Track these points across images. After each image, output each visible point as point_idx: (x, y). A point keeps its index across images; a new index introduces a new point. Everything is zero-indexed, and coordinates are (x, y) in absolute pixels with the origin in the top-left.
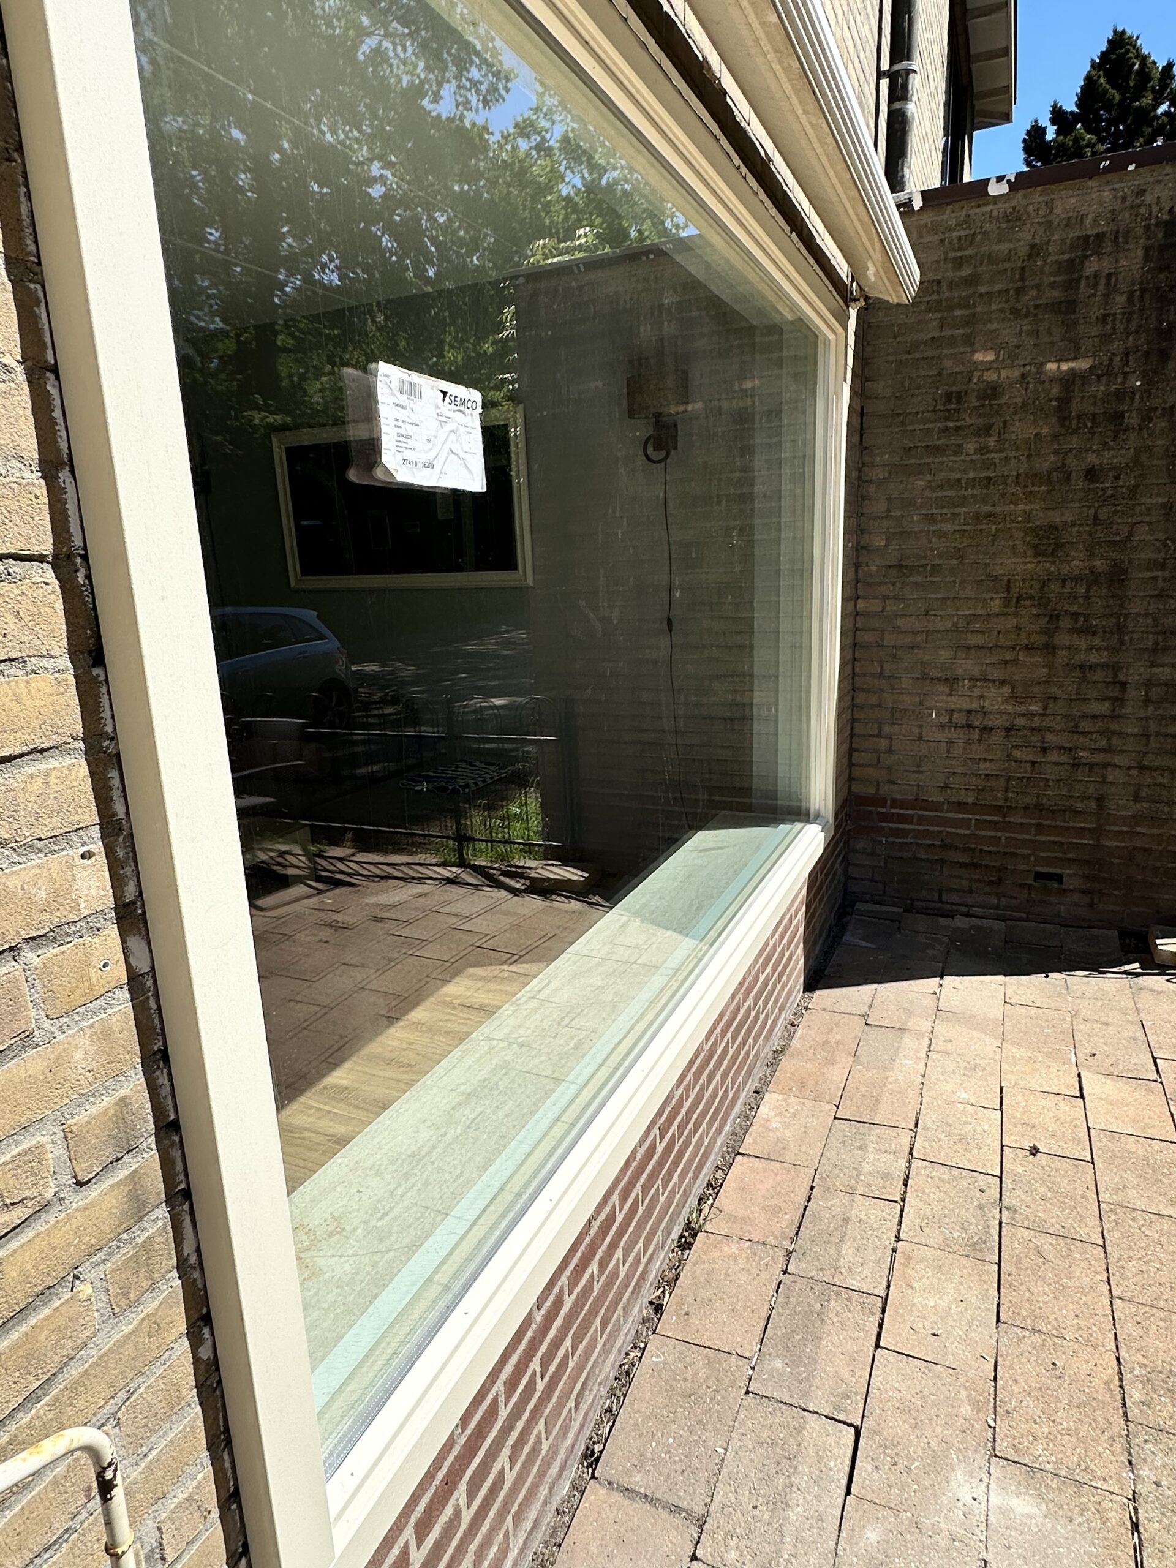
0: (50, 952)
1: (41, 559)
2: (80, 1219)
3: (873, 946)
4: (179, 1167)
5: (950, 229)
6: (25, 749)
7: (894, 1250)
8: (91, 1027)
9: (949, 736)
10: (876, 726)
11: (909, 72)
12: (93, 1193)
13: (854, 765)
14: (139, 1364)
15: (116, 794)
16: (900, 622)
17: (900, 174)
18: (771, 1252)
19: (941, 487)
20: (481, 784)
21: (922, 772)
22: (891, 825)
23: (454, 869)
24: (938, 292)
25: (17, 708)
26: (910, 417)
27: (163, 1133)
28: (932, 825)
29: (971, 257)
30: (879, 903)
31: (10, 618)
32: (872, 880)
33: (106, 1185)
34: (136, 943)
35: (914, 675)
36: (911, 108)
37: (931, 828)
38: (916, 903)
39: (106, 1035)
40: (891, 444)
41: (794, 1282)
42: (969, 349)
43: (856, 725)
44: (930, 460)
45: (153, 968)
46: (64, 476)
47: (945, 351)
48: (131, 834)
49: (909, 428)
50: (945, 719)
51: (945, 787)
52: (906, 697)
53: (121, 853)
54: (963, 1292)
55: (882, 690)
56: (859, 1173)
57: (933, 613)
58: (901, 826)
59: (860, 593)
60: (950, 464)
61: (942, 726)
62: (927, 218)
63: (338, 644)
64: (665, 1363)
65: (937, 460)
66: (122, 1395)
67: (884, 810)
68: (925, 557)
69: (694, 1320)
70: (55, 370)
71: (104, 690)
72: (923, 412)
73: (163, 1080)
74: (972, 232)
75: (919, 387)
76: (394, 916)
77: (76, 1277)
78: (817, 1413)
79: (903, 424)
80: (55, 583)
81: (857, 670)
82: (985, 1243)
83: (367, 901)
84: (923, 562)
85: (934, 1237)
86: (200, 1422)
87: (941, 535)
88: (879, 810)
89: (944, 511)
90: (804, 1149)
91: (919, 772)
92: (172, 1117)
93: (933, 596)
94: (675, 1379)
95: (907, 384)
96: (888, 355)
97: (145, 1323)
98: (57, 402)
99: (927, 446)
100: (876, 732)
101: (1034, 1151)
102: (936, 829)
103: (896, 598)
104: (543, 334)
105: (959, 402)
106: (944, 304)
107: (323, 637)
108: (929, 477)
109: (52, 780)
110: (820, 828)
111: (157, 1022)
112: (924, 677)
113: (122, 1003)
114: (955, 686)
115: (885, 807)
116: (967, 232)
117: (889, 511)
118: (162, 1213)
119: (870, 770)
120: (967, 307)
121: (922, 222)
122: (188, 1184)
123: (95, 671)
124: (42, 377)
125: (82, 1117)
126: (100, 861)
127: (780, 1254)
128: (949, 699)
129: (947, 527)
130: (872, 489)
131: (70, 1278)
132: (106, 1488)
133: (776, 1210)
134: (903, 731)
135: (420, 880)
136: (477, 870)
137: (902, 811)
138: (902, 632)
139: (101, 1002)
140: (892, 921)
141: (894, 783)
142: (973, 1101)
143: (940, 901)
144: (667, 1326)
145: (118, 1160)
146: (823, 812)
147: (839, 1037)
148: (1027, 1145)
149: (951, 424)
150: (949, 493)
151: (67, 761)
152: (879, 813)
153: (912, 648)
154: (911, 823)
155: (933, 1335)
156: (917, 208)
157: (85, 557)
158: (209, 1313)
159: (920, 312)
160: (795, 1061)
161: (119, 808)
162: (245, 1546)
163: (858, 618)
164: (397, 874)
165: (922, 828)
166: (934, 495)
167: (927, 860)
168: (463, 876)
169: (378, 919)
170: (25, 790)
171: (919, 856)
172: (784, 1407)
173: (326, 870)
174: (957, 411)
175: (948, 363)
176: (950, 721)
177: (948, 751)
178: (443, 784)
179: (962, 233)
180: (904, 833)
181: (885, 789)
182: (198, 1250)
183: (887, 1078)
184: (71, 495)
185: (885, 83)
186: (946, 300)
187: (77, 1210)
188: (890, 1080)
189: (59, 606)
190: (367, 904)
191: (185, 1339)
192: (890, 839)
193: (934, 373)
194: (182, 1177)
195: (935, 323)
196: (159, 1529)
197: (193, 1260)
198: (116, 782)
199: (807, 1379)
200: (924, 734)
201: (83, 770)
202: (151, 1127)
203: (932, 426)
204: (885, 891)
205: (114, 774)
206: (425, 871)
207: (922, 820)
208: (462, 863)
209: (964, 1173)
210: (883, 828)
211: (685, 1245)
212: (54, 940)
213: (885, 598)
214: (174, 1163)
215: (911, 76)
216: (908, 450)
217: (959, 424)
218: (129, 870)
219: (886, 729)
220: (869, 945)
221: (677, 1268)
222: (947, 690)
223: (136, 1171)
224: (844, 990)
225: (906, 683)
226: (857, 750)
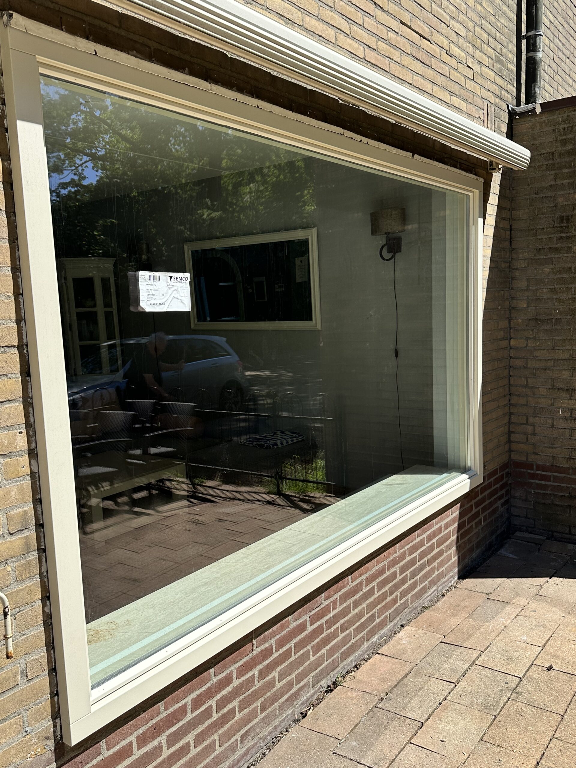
0: (8, 460)
1: (14, 346)
2: (8, 545)
3: (516, 558)
4: (43, 540)
5: (558, 124)
6: (5, 400)
7: (440, 704)
8: (17, 485)
9: (571, 425)
10: (525, 417)
11: (536, 36)
12: (14, 538)
13: (512, 442)
14: (24, 601)
15: (31, 415)
16: (538, 354)
17: (533, 92)
18: (372, 698)
19: (559, 272)
20: (285, 444)
21: (555, 448)
22: (537, 481)
23: (273, 496)
24: (553, 159)
25: (4, 388)
26: (539, 231)
27: (38, 527)
28: (563, 483)
29: (571, 139)
30: (531, 533)
31: (4, 363)
32: (526, 517)
33: (19, 536)
34: (33, 462)
35: (547, 387)
36: (540, 55)
37: (563, 485)
38: (556, 534)
39: (21, 489)
40: (528, 247)
41: (379, 711)
42: (572, 191)
43: (512, 416)
44: (552, 256)
45: (39, 471)
46: (23, 323)
47: (558, 193)
48: (35, 428)
49: (539, 237)
50: (568, 415)
51: (570, 458)
52: (543, 400)
53: (31, 433)
54: (468, 725)
55: (527, 395)
56: (440, 668)
57: (558, 348)
58: (543, 482)
59: (512, 336)
60: (564, 258)
61: (566, 419)
62: (544, 118)
63: (237, 358)
64: (298, 737)
65: (556, 256)
66: (17, 610)
67: (532, 472)
68: (551, 314)
69: (320, 722)
70: (22, 295)
71: (30, 384)
72: (547, 228)
73: (39, 508)
74: (571, 125)
75: (543, 214)
76: (230, 519)
77: (6, 563)
78: (364, 764)
79: (535, 235)
80: (17, 353)
81: (512, 382)
82: (494, 706)
83: (218, 510)
84: (550, 317)
85: (466, 700)
86: (43, 634)
87: (560, 300)
88: (529, 471)
89: (562, 286)
90: (414, 654)
91: (553, 448)
92: (41, 522)
93: (557, 338)
94: (300, 744)
95: (536, 212)
96: (525, 195)
97: (27, 588)
98: (22, 303)
99: (550, 248)
100: (525, 422)
101: (550, 668)
102: (565, 485)
103: (534, 338)
104: (329, 187)
105: (567, 222)
106: (557, 166)
107: (229, 354)
108: (552, 266)
109: (12, 409)
110: (467, 476)
111: (39, 489)
112: (553, 387)
113: (28, 481)
114: (573, 394)
115: (532, 469)
116: (568, 125)
117: (528, 286)
118: (36, 553)
119: (522, 446)
120: (570, 167)
121: (542, 120)
122: (45, 546)
123: (27, 378)
124: (18, 297)
125: (12, 513)
126: (25, 434)
127: (377, 699)
128: (570, 402)
129: (564, 296)
130: (517, 273)
131: (5, 562)
132: (6, 614)
133: (385, 680)
134: (542, 421)
135: (252, 501)
136: (287, 497)
137: (543, 473)
138: (539, 360)
139: (21, 478)
140: (536, 544)
141: (537, 454)
142: (528, 641)
143: (570, 533)
144: (305, 723)
145: (22, 530)
146: (473, 467)
147: (467, 604)
148: (547, 665)
149: (564, 235)
150: (565, 276)
151: (17, 404)
152: (529, 473)
153: (545, 369)
154: (549, 481)
155: (442, 741)
156: (538, 113)
157: (27, 345)
158: (49, 596)
159: (543, 171)
160: (432, 613)
161: (32, 420)
162: (57, 691)
163: (511, 351)
164: (241, 497)
165: (556, 484)
166: (556, 277)
167: (561, 506)
168: (278, 500)
169: (220, 520)
170: (4, 411)
171: (555, 502)
172: (349, 761)
173: (202, 494)
174: (567, 227)
175: (560, 200)
176: (571, 416)
177: (571, 435)
178: (262, 443)
179: (565, 126)
180: (545, 487)
181: (532, 458)
182: (47, 572)
183: (482, 626)
184: (24, 329)
185: (524, 42)
186: (558, 163)
187: (9, 541)
188: (484, 627)
189: (18, 360)
190: (218, 512)
191: (40, 601)
192: (537, 491)
193: (552, 205)
194: (43, 544)
195: (552, 177)
196: (26, 664)
197: (45, 574)
198: (31, 412)
199: (366, 751)
200: (555, 424)
201: (22, 407)
202: (34, 523)
203: (552, 236)
204: (535, 524)
205: (31, 409)
206: (256, 496)
207: (556, 479)
208: (279, 493)
209: (501, 674)
210: (532, 483)
211: (329, 690)
212: (9, 456)
213: (527, 339)
214: (41, 538)
215: (538, 38)
216: (539, 250)
217: (568, 235)
218: (33, 439)
219: (531, 420)
220: (514, 557)
221: (320, 701)
222: (568, 396)
223: (28, 536)
224: (484, 580)
225: (542, 391)
226: (513, 432)
